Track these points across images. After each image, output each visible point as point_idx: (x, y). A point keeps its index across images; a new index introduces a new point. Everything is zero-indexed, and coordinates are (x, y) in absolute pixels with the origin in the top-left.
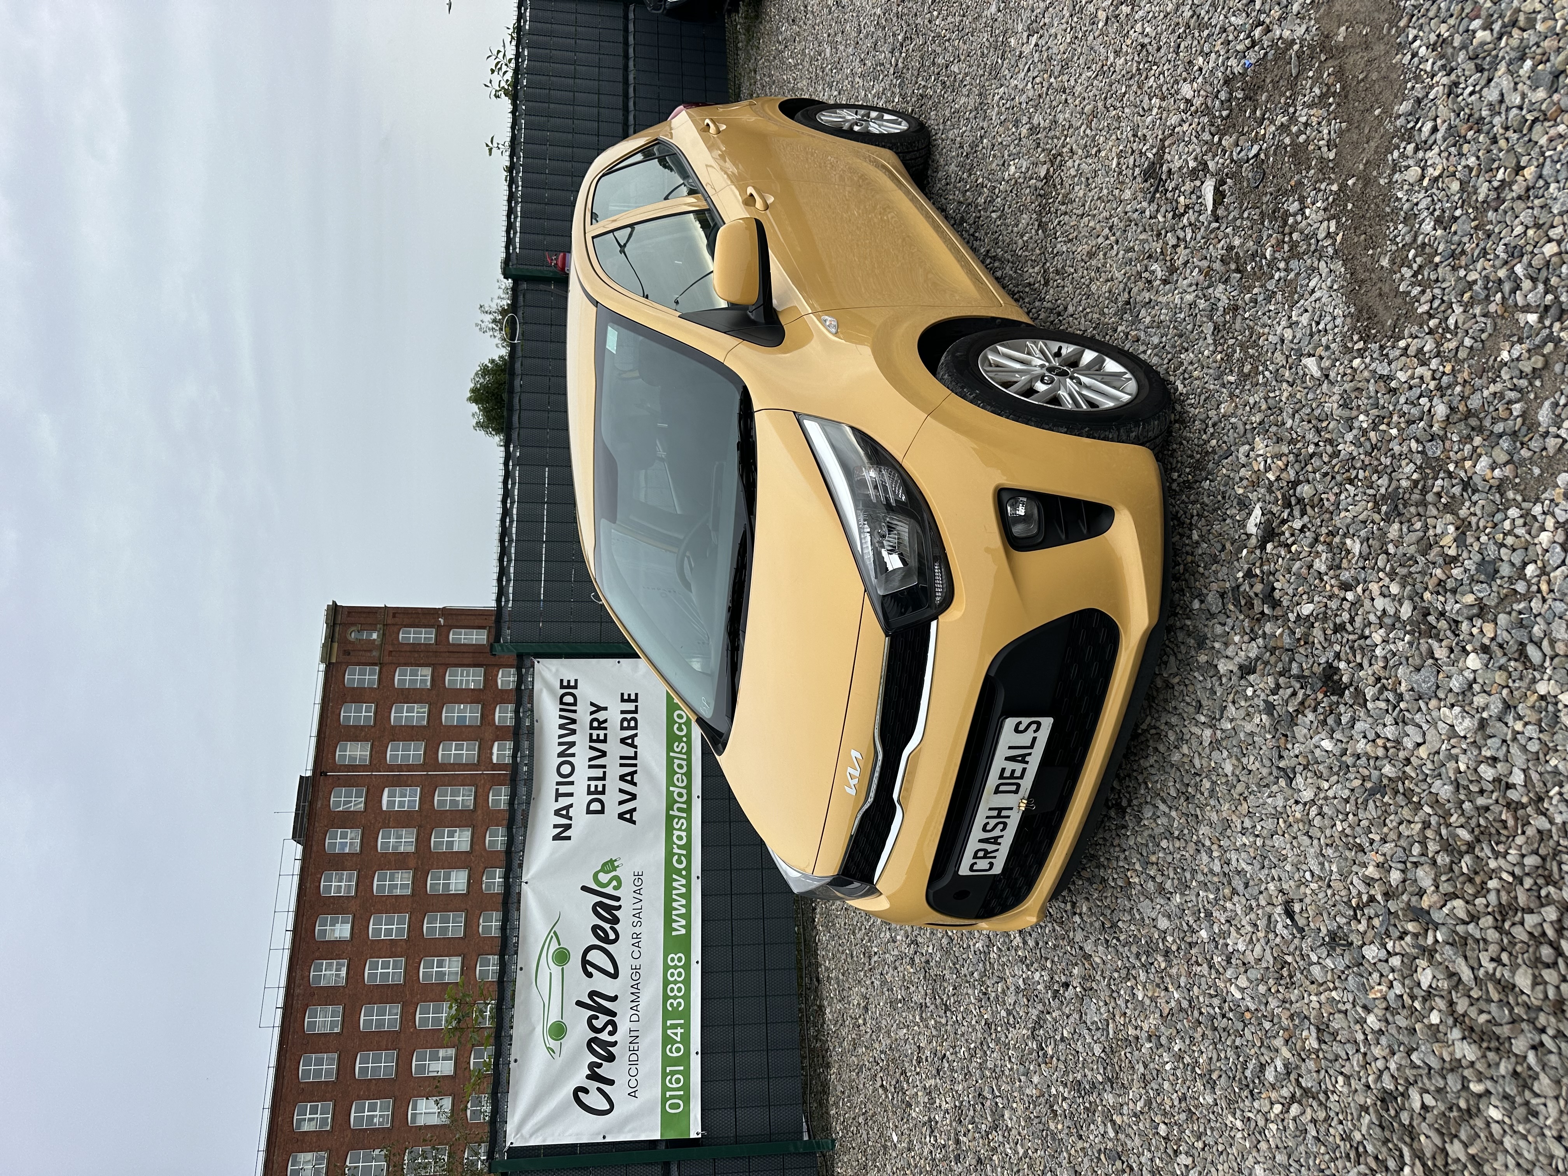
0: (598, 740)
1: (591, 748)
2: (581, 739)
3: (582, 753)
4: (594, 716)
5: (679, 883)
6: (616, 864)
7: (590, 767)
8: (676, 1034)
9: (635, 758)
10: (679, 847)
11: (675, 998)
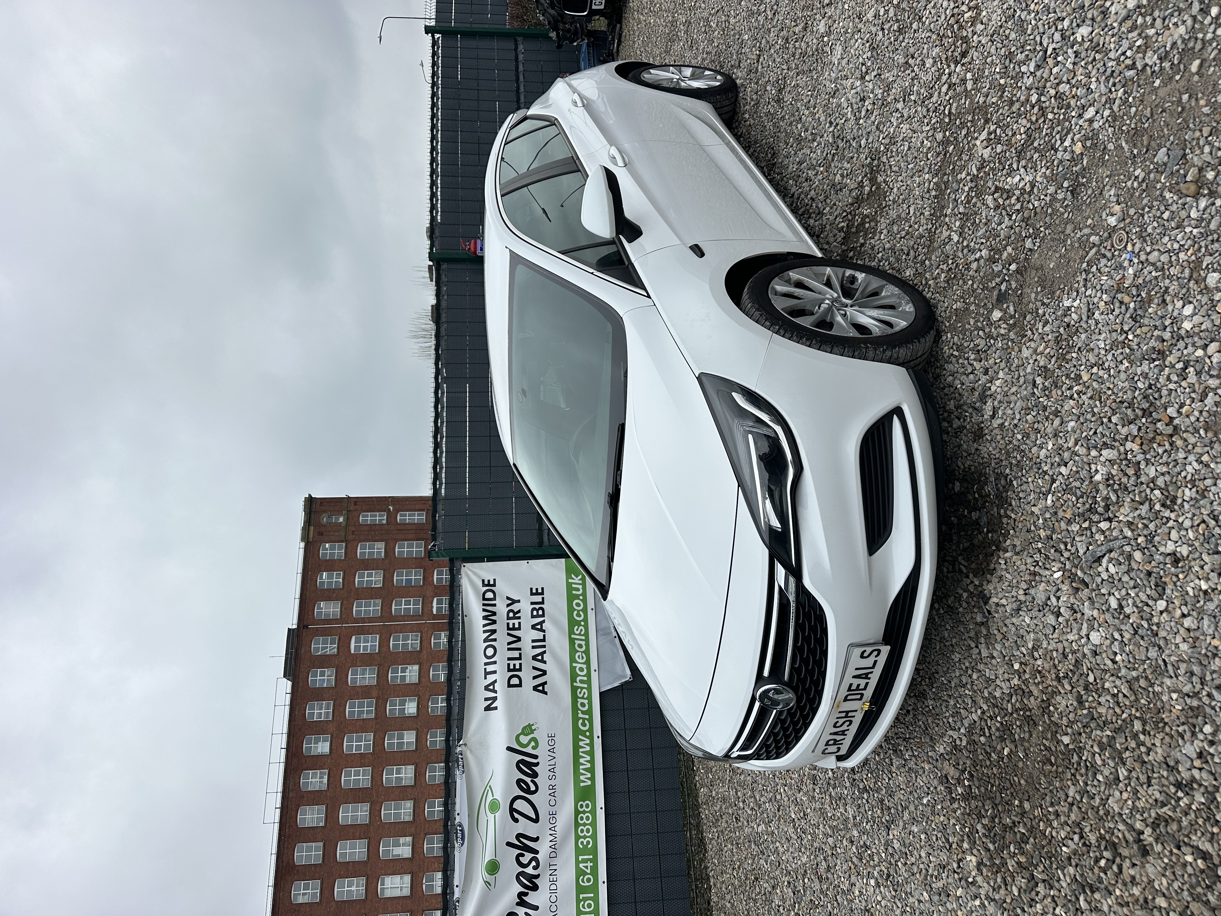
0: (514, 629)
1: (509, 634)
2: (501, 627)
3: (502, 638)
4: (510, 608)
5: (584, 742)
6: (533, 728)
7: (509, 649)
8: (586, 867)
9: (544, 640)
10: (583, 713)
11: (585, 837)
